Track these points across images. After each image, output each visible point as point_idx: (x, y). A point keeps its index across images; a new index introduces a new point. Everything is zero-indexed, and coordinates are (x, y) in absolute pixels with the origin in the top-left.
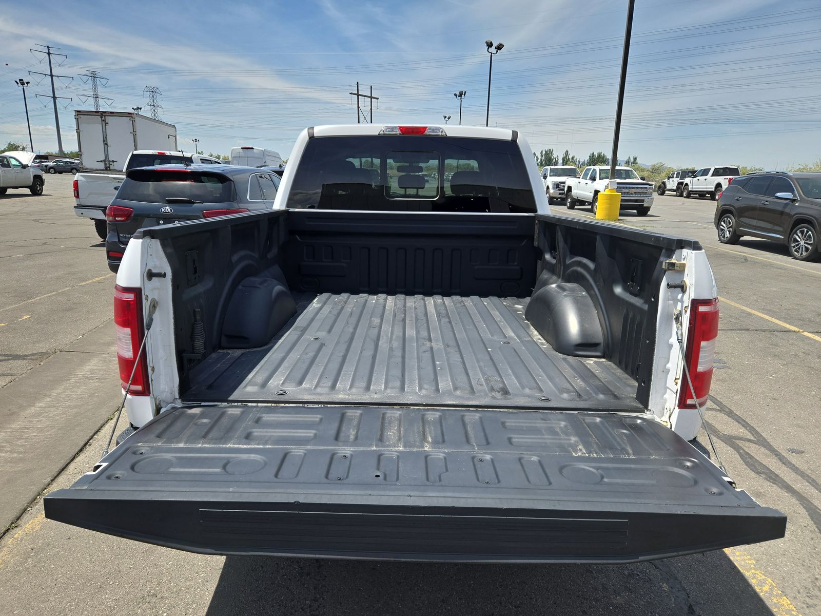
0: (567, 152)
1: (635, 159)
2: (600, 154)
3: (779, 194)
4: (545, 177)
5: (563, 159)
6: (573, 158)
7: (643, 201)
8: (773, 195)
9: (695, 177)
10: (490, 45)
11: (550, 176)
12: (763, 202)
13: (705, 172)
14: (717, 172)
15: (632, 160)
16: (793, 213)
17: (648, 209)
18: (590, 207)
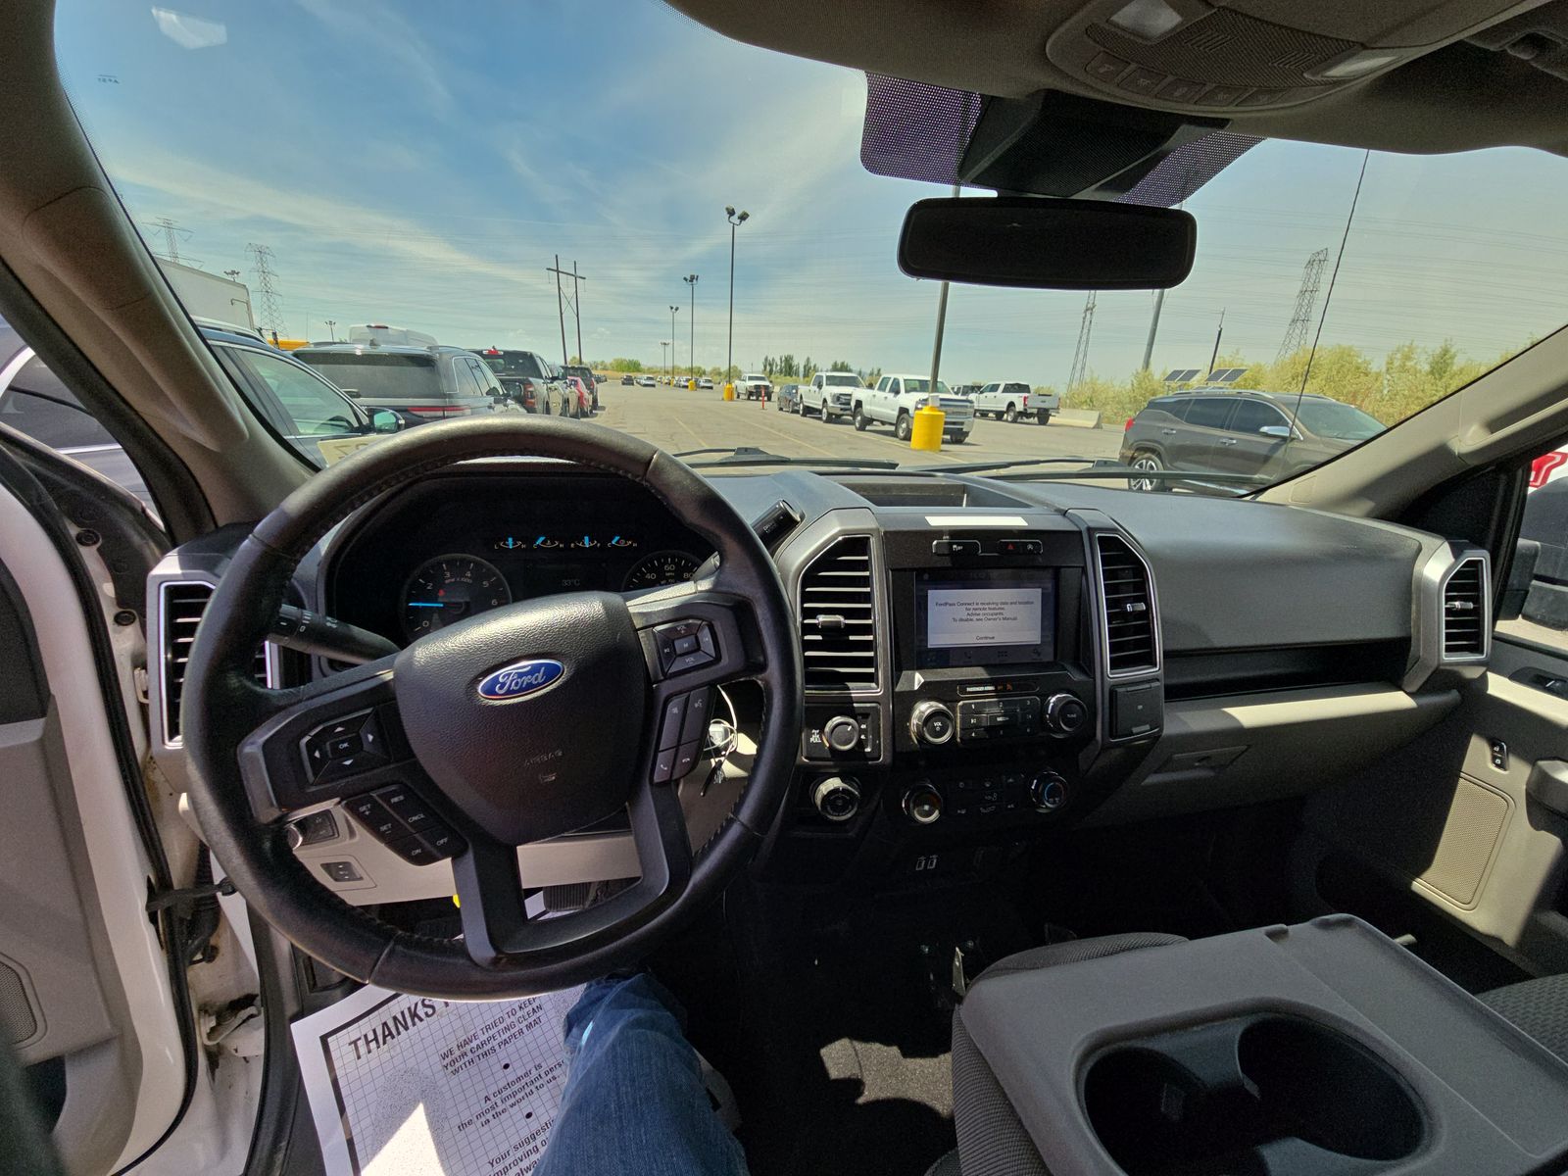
0: (808, 359)
1: (879, 370)
2: (843, 363)
3: (1265, 429)
4: (820, 386)
5: (805, 367)
6: (815, 366)
7: (962, 423)
8: (1255, 430)
9: (982, 392)
10: (731, 213)
11: (827, 384)
13: (994, 388)
14: (1009, 388)
15: (876, 372)
16: (1293, 462)
17: (966, 434)
18: (893, 428)
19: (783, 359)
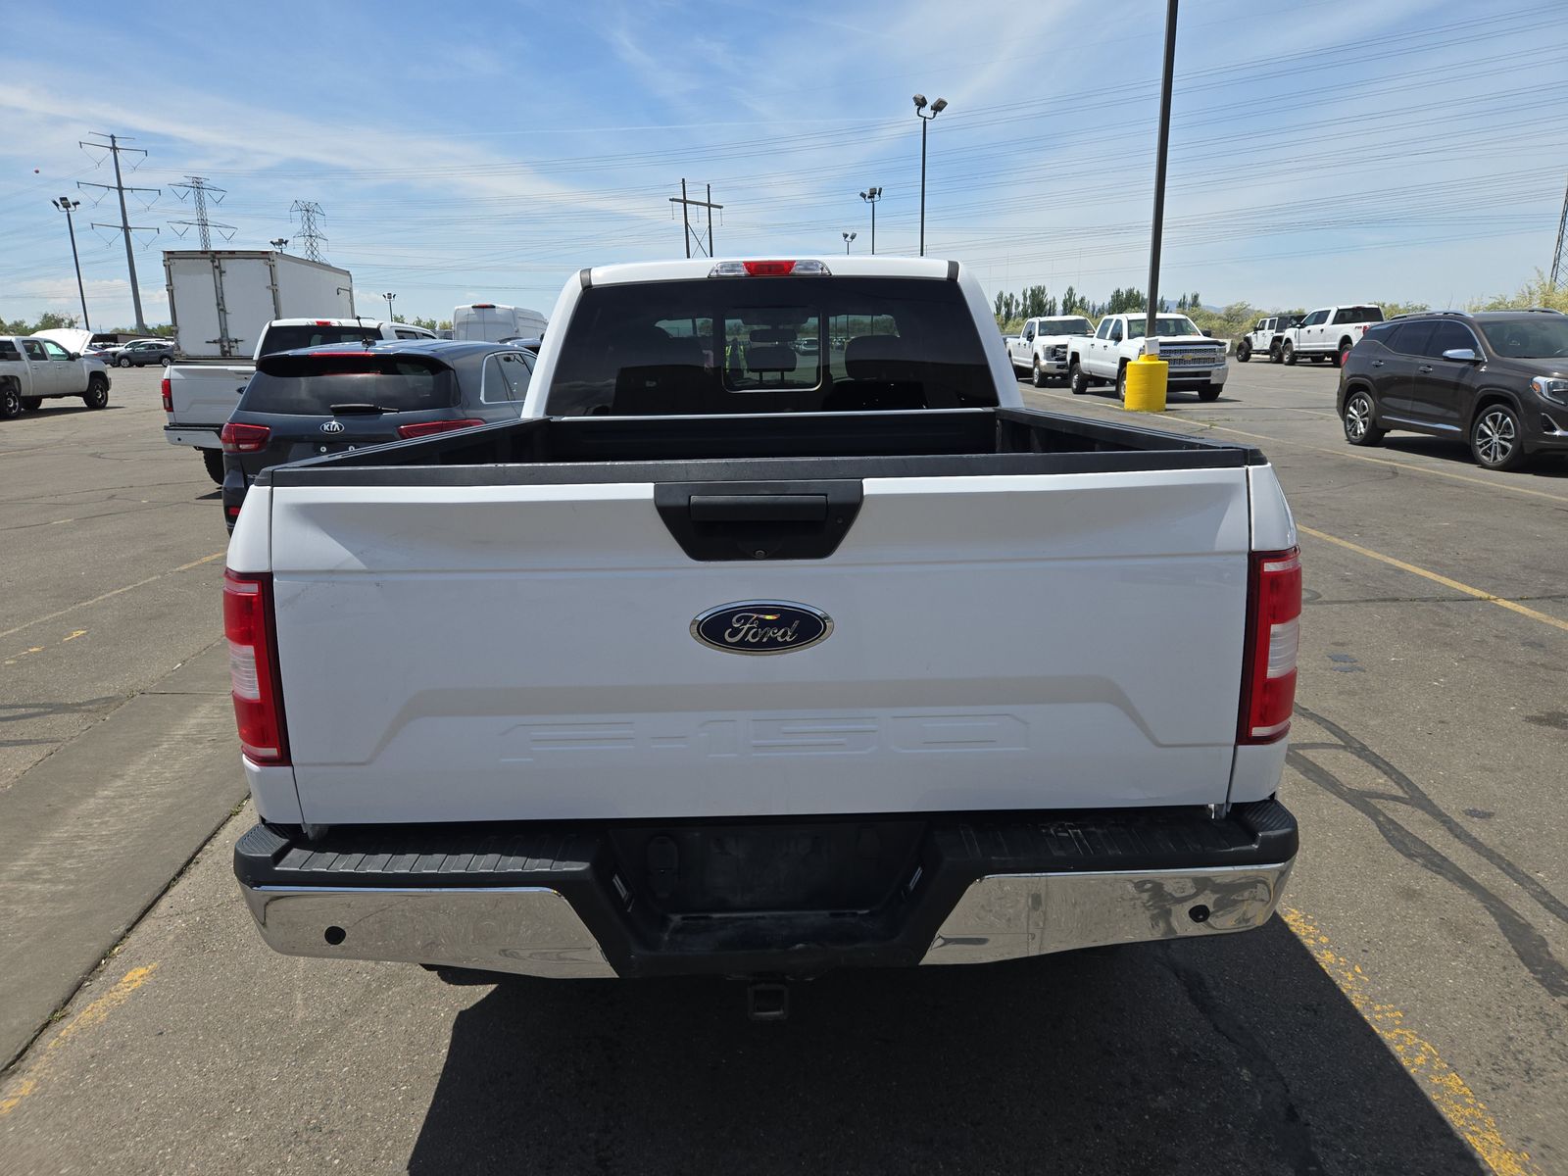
0: (1071, 290)
1: (1196, 297)
2: (1130, 292)
3: (1449, 353)
4: (1030, 338)
5: (1065, 303)
6: (1082, 300)
7: (1209, 374)
8: (1438, 354)
9: (1303, 326)
10: (921, 103)
11: (1040, 335)
12: (1421, 368)
13: (1320, 317)
14: (1343, 317)
15: (1189, 299)
16: (1476, 385)
17: (1219, 387)
18: (1113, 389)
19: (1029, 293)
